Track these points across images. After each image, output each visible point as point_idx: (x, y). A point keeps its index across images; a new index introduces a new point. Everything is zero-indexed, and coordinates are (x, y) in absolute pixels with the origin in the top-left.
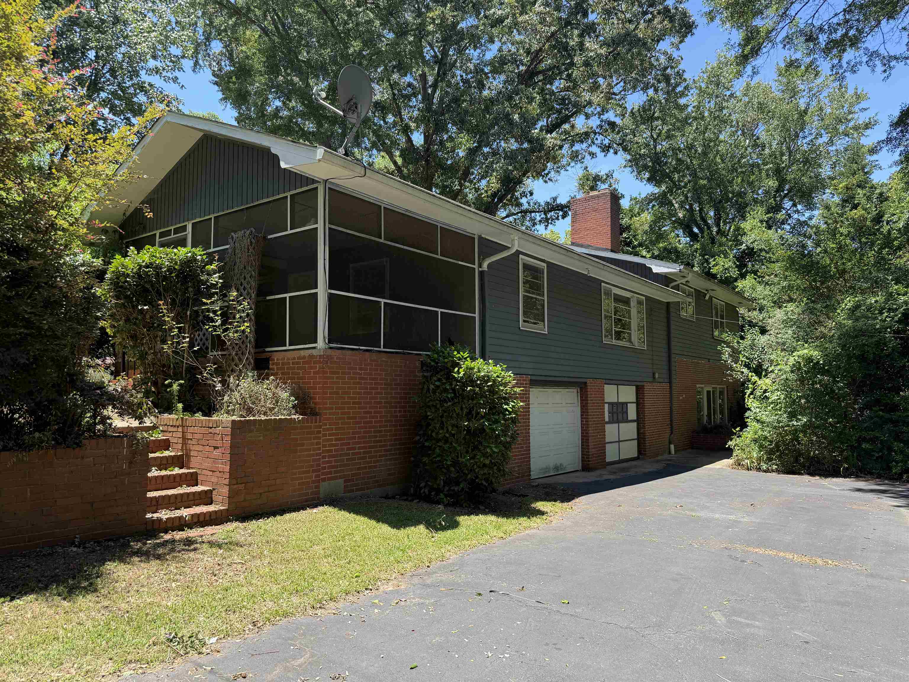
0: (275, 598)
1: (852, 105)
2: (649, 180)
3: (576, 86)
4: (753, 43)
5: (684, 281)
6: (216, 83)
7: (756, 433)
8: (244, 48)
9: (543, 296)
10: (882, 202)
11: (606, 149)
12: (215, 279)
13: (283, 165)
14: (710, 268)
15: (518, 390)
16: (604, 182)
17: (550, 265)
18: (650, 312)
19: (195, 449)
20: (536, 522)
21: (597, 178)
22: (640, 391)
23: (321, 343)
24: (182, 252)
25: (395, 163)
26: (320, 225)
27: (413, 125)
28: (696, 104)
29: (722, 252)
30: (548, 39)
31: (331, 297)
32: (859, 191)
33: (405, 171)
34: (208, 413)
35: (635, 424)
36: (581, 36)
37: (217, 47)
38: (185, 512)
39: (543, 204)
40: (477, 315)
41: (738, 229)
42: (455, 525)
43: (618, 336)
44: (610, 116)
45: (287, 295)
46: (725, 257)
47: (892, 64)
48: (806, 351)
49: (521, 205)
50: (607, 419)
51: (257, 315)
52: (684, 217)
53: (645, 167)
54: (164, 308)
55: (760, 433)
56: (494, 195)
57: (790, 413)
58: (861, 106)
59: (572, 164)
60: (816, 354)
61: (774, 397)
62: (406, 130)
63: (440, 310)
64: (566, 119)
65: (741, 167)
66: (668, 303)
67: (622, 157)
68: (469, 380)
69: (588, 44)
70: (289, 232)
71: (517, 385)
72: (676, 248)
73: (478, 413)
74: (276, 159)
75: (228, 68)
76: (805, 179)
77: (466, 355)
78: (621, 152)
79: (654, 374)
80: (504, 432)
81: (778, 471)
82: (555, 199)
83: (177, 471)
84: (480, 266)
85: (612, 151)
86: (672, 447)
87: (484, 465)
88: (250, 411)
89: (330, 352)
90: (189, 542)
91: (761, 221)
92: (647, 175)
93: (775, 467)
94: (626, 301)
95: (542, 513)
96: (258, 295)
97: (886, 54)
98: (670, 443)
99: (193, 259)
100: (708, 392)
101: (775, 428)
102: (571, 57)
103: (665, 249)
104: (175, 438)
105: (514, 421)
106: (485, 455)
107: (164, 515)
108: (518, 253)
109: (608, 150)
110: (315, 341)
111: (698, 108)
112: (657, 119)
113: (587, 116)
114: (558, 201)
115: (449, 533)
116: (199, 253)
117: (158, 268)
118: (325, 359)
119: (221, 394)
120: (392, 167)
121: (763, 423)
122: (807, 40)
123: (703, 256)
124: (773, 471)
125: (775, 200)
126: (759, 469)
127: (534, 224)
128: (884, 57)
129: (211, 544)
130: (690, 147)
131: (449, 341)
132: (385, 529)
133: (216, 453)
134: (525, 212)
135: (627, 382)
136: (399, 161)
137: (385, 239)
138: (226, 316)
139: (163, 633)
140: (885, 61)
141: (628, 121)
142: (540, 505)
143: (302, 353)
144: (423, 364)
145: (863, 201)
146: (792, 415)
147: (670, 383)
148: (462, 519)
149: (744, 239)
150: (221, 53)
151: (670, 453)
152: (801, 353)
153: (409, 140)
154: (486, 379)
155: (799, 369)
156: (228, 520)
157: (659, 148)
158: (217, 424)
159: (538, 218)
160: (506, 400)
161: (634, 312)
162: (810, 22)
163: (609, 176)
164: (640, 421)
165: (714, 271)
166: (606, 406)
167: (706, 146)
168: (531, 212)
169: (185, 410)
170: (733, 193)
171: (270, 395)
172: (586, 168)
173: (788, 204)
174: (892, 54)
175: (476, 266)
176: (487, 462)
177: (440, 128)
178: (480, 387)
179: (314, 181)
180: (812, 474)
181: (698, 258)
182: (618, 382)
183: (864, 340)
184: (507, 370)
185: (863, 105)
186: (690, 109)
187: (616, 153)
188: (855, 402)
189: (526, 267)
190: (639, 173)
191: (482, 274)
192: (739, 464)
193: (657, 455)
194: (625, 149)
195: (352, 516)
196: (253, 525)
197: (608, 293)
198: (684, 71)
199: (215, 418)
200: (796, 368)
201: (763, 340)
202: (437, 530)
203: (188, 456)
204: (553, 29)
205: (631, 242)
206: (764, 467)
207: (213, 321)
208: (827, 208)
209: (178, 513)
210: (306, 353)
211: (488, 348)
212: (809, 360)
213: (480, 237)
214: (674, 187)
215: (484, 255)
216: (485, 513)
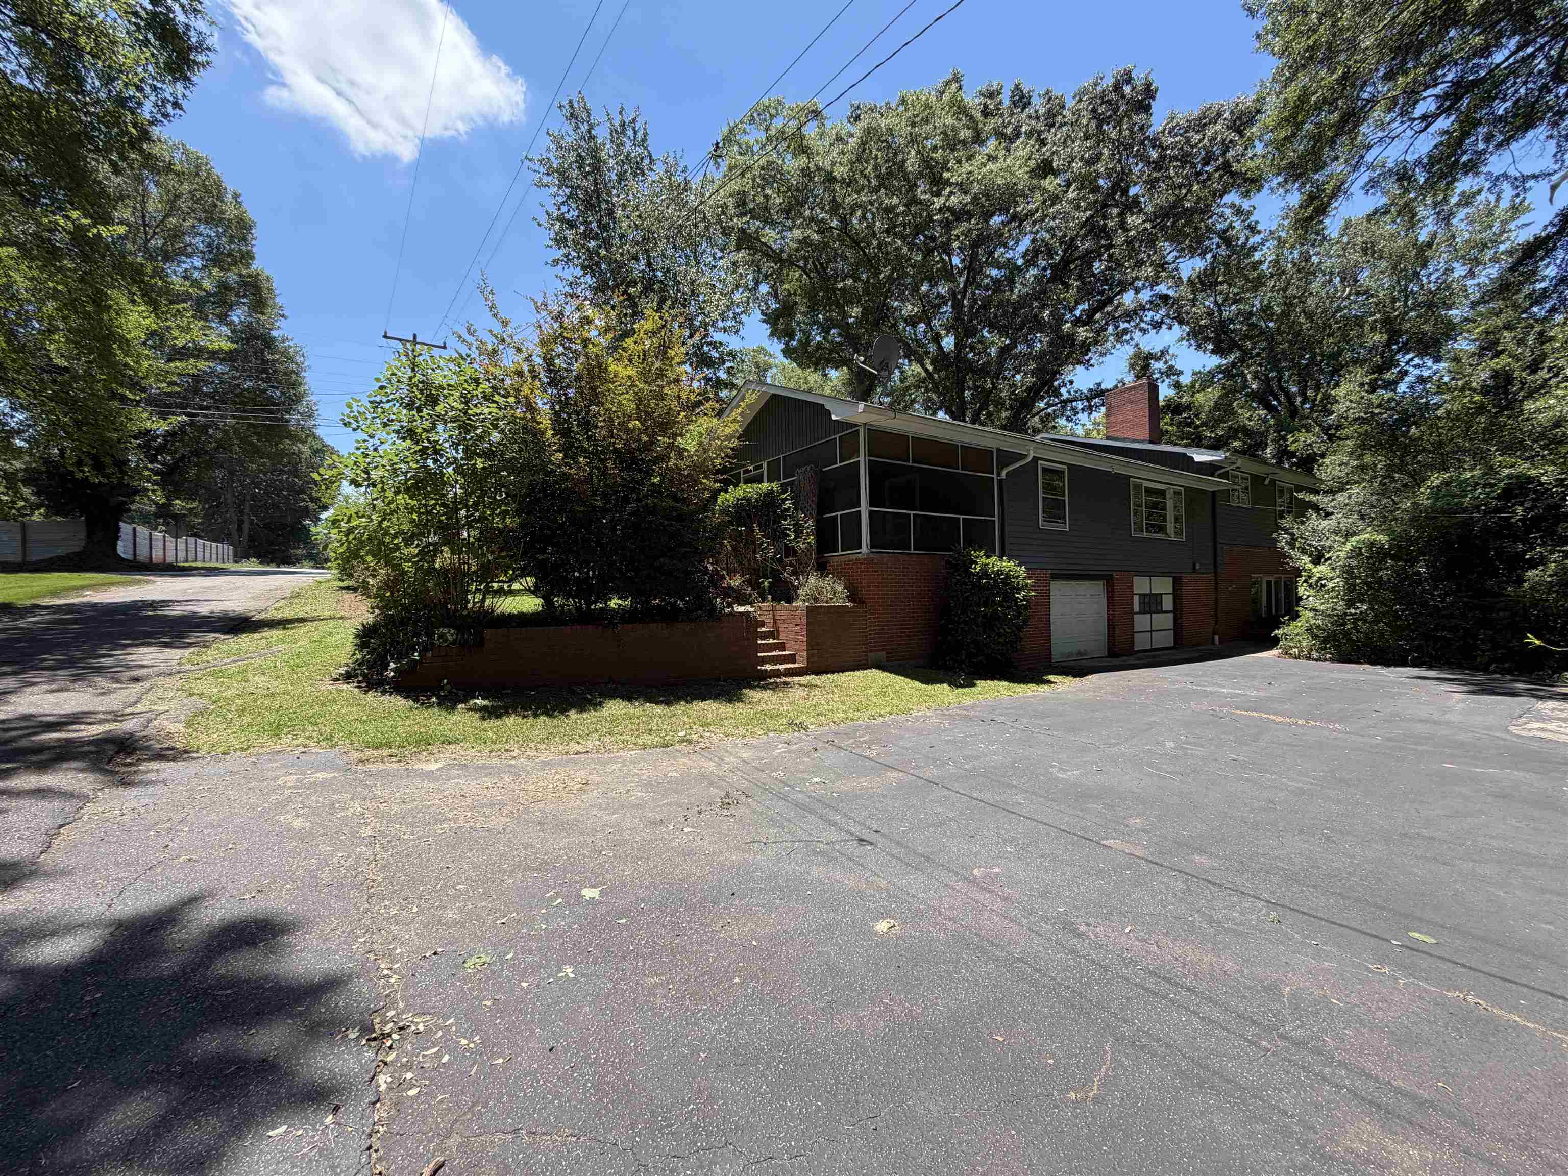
0: (845, 712)
1: (1504, 223)
2: (1213, 352)
3: (1119, 265)
4: (1316, 203)
5: (1234, 467)
6: (764, 321)
7: (1307, 621)
8: (787, 286)
9: (1064, 495)
10: (1542, 343)
11: (1157, 325)
12: (788, 504)
13: (834, 417)
14: (1287, 446)
15: (1029, 582)
16: (1157, 359)
17: (1070, 466)
18: (1190, 502)
19: (782, 627)
20: (1046, 687)
21: (1149, 356)
22: (1177, 582)
23: (864, 549)
24: (765, 486)
25: (926, 371)
26: (861, 459)
27: (943, 333)
28: (1273, 257)
29: (1304, 426)
30: (1083, 225)
31: (871, 512)
32: (1506, 334)
33: (936, 376)
34: (789, 601)
35: (1171, 615)
36: (1121, 215)
37: (764, 289)
38: (781, 667)
39: (1085, 391)
40: (996, 519)
41: (1327, 396)
42: (974, 685)
43: (1151, 527)
44: (1162, 289)
45: (838, 513)
46: (1308, 431)
47: (1527, 185)
48: (1367, 536)
49: (1061, 395)
50: (1136, 608)
51: (817, 529)
52: (1259, 389)
53: (1207, 339)
54: (757, 529)
55: (1312, 621)
56: (1029, 390)
57: (1348, 600)
58: (1519, 222)
59: (1118, 346)
60: (1382, 538)
61: (1331, 585)
62: (937, 339)
63: (962, 517)
64: (1110, 300)
65: (1336, 322)
66: (1214, 492)
67: (1178, 331)
68: (984, 573)
69: (1130, 220)
70: (839, 465)
71: (1029, 578)
72: (1245, 426)
73: (994, 601)
74: (829, 413)
75: (774, 306)
76: (1426, 328)
77: (982, 553)
78: (1176, 327)
79: (1194, 566)
80: (1017, 617)
81: (1332, 660)
82: (1099, 384)
83: (771, 641)
84: (999, 474)
85: (1164, 326)
86: (1217, 637)
87: (999, 643)
88: (816, 600)
89: (872, 555)
90: (786, 684)
91: (1362, 385)
92: (1210, 347)
93: (1328, 656)
94: (1162, 493)
95: (1050, 682)
96: (818, 514)
97: (1518, 175)
98: (1214, 633)
99: (772, 491)
100: (1269, 583)
101: (1329, 615)
102: (1109, 238)
103: (1230, 428)
104: (768, 618)
105: (1026, 608)
106: (1000, 635)
107: (768, 667)
108: (1036, 459)
109: (1160, 327)
110: (860, 547)
111: (1277, 262)
112: (1221, 283)
113: (1137, 290)
114: (1103, 387)
115: (967, 690)
116: (775, 486)
117: (749, 499)
118: (869, 561)
119: (797, 588)
120: (923, 374)
121: (1316, 611)
122: (1398, 180)
123: (1279, 432)
124: (1326, 660)
125: (1382, 357)
126: (1309, 658)
127: (1076, 414)
128: (1516, 179)
129: (800, 685)
130: (1266, 310)
131: (971, 543)
132: (917, 684)
133: (798, 628)
134: (1065, 402)
135: (1163, 574)
136: (930, 368)
137: (914, 462)
138: (798, 533)
139: (784, 721)
140: (1517, 183)
141: (1184, 291)
142: (1051, 678)
143: (851, 557)
144: (948, 562)
145: (1512, 346)
146: (1350, 603)
147: (1216, 573)
148: (978, 682)
149: (1335, 408)
150: (768, 293)
151: (1213, 643)
152: (1362, 537)
153: (940, 348)
154: (999, 573)
155: (1361, 554)
156: (807, 674)
157: (1225, 314)
158: (797, 608)
159: (1080, 406)
160: (1019, 590)
161: (1170, 504)
162: (1402, 158)
163: (1164, 353)
164: (1177, 611)
165: (1292, 448)
166: (1136, 598)
167: (1288, 304)
168: (1072, 401)
169: (773, 600)
170: (1322, 355)
171: (829, 588)
172: (1137, 345)
173: (1403, 359)
174: (1527, 173)
175: (995, 476)
176: (1001, 640)
177: (971, 332)
178: (995, 581)
179: (856, 425)
180: (1373, 663)
181: (1272, 435)
182: (1150, 574)
183: (1444, 521)
184: (1020, 565)
185: (1523, 219)
186: (1264, 267)
187: (1170, 328)
188: (1436, 588)
189: (1045, 470)
190: (1199, 347)
191: (1000, 482)
192: (1286, 653)
193: (1198, 645)
194: (1181, 322)
195: (892, 676)
196: (824, 677)
197: (1138, 487)
198: (1257, 222)
199: (794, 604)
200: (1356, 553)
201: (1324, 524)
202: (957, 687)
203: (778, 631)
204: (1088, 213)
205: (1193, 422)
206: (1315, 655)
207: (789, 536)
208: (1456, 359)
209: (776, 667)
210: (854, 557)
211: (1007, 547)
212: (1371, 544)
213: (998, 450)
214: (1246, 356)
215: (1002, 466)
216: (999, 680)
